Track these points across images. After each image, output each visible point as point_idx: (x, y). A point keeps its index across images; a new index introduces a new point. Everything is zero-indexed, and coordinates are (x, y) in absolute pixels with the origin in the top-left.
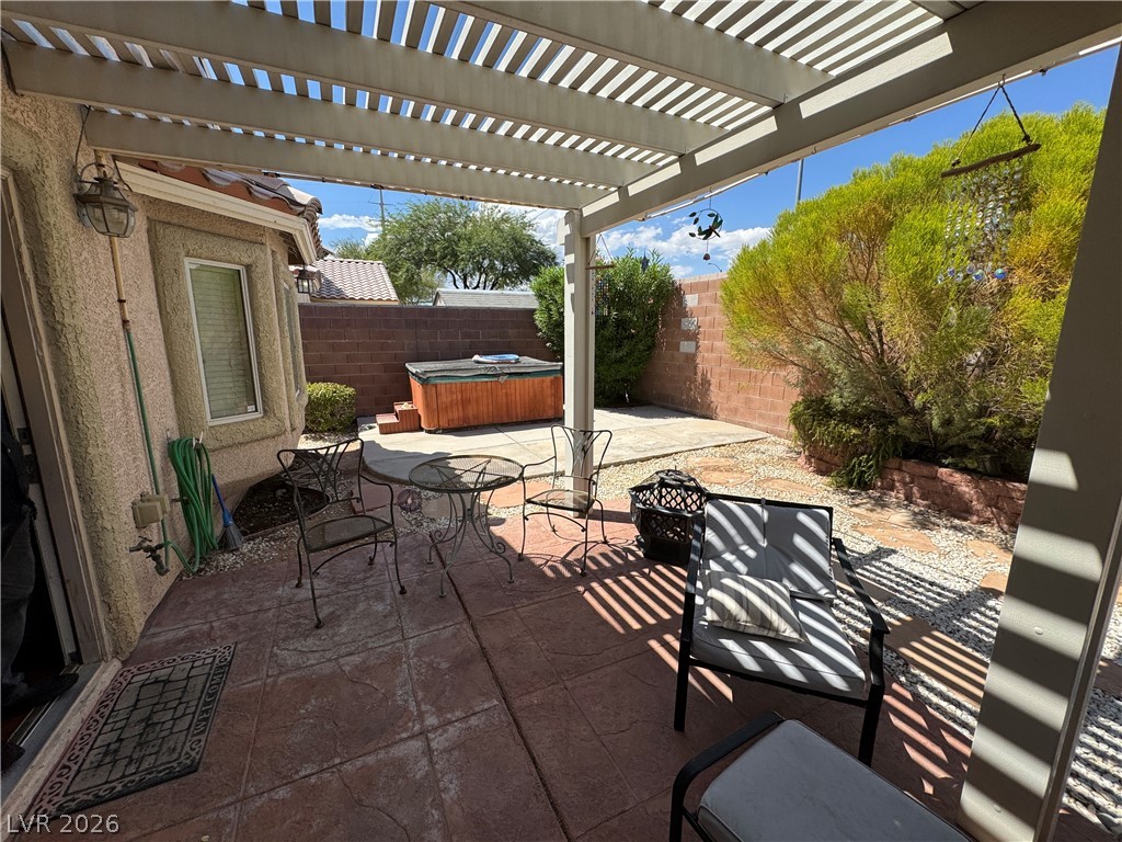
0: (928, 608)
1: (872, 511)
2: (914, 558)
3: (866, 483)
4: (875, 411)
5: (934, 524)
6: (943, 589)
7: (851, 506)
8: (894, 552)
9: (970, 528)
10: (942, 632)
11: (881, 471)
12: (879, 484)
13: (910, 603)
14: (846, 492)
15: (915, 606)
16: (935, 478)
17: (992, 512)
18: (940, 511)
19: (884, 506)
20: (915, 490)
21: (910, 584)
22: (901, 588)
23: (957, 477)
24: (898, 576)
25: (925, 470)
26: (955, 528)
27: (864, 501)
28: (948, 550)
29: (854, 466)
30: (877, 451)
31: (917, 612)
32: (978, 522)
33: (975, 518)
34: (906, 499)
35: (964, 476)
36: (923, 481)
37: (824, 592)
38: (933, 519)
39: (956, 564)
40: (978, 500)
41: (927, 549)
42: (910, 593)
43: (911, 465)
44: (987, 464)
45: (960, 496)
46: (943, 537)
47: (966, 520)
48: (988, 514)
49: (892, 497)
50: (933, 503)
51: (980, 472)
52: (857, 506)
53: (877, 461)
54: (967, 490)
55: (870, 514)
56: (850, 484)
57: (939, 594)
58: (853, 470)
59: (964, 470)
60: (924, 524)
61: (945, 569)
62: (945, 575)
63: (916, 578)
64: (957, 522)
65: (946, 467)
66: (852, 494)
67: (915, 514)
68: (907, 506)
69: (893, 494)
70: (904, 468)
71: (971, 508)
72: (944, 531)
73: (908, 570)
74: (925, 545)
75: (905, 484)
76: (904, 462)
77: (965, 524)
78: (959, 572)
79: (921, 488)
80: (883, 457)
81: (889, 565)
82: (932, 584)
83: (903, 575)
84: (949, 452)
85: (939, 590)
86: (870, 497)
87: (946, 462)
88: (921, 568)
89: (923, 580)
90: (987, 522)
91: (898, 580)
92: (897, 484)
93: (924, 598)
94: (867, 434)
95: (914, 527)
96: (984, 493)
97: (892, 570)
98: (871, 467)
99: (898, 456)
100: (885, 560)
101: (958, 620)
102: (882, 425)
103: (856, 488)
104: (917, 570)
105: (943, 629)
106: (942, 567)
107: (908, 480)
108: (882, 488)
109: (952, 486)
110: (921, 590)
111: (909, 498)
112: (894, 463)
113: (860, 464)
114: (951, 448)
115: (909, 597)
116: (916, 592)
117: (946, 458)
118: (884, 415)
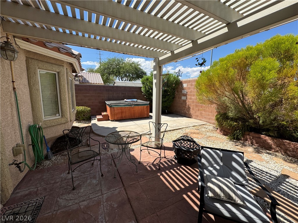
0: (268, 182)
1: (242, 147)
2: (259, 164)
3: (239, 138)
4: (241, 118)
5: (261, 152)
6: (271, 175)
7: (236, 146)
8: (252, 161)
9: (273, 153)
10: (275, 191)
11: (243, 135)
12: (243, 139)
13: (262, 180)
14: (233, 141)
15: (264, 181)
16: (260, 138)
17: (279, 149)
18: (262, 148)
19: (245, 146)
20: (254, 141)
21: (260, 173)
22: (258, 174)
23: (267, 138)
24: (256, 170)
25: (257, 135)
26: (268, 153)
27: (239, 144)
28: (268, 161)
29: (235, 133)
30: (242, 129)
31: (265, 183)
32: (274, 152)
33: (273, 150)
34: (251, 144)
35: (269, 138)
36: (256, 139)
37: (244, 182)
38: (261, 150)
39: (272, 165)
40: (274, 145)
41: (261, 160)
42: (261, 176)
43: (252, 134)
44: (276, 134)
45: (268, 143)
46: (265, 156)
47: (270, 151)
48: (277, 149)
49: (247, 143)
50: (260, 145)
51: (274, 137)
52: (237, 145)
53: (242, 132)
54: (270, 142)
55: (242, 148)
56: (234, 139)
57: (270, 177)
58: (235, 135)
59: (269, 136)
60: (258, 152)
61: (269, 167)
62: (270, 170)
63: (261, 170)
64: (268, 151)
65: (263, 134)
66: (235, 142)
67: (255, 148)
68: (252, 146)
69: (247, 142)
70: (250, 134)
71: (272, 147)
72: (265, 154)
73: (258, 168)
74: (260, 159)
75: (251, 139)
76: (250, 133)
77: (271, 152)
78: (274, 169)
79: (256, 141)
80: (244, 131)
81: (252, 166)
82: (267, 173)
83: (257, 169)
84: (264, 130)
85: (269, 175)
86: (240, 143)
87: (263, 133)
88: (261, 167)
89: (263, 171)
90: (277, 151)
91: (256, 171)
92: (248, 139)
93: (266, 178)
94: (239, 124)
95: (256, 153)
96: (276, 143)
97: (253, 167)
98: (240, 134)
99: (248, 131)
100: (250, 164)
101: (279, 186)
102: (244, 122)
103: (236, 140)
104: (261, 168)
105: (275, 190)
106: (268, 167)
107: (252, 138)
108: (244, 140)
109: (265, 140)
110: (264, 175)
111: (252, 143)
112: (247, 133)
113: (237, 133)
114: (264, 129)
115: (261, 177)
116: (263, 176)
117: (263, 132)
118: (244, 119)
